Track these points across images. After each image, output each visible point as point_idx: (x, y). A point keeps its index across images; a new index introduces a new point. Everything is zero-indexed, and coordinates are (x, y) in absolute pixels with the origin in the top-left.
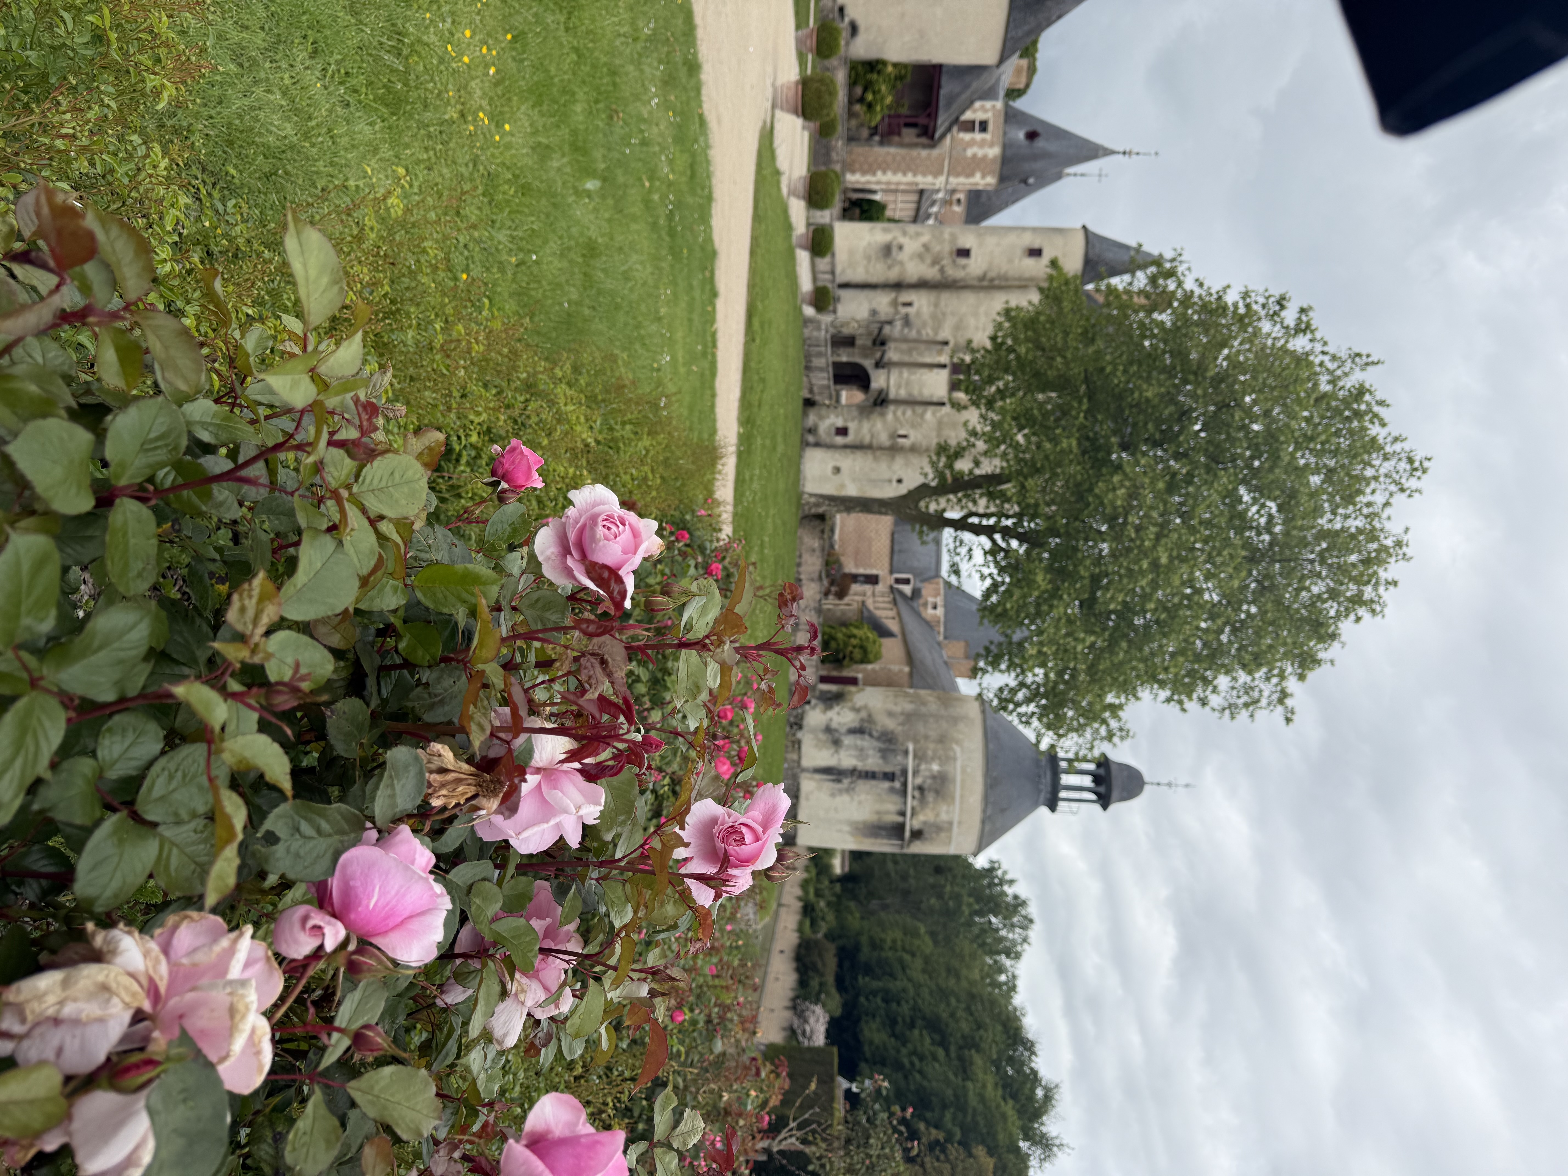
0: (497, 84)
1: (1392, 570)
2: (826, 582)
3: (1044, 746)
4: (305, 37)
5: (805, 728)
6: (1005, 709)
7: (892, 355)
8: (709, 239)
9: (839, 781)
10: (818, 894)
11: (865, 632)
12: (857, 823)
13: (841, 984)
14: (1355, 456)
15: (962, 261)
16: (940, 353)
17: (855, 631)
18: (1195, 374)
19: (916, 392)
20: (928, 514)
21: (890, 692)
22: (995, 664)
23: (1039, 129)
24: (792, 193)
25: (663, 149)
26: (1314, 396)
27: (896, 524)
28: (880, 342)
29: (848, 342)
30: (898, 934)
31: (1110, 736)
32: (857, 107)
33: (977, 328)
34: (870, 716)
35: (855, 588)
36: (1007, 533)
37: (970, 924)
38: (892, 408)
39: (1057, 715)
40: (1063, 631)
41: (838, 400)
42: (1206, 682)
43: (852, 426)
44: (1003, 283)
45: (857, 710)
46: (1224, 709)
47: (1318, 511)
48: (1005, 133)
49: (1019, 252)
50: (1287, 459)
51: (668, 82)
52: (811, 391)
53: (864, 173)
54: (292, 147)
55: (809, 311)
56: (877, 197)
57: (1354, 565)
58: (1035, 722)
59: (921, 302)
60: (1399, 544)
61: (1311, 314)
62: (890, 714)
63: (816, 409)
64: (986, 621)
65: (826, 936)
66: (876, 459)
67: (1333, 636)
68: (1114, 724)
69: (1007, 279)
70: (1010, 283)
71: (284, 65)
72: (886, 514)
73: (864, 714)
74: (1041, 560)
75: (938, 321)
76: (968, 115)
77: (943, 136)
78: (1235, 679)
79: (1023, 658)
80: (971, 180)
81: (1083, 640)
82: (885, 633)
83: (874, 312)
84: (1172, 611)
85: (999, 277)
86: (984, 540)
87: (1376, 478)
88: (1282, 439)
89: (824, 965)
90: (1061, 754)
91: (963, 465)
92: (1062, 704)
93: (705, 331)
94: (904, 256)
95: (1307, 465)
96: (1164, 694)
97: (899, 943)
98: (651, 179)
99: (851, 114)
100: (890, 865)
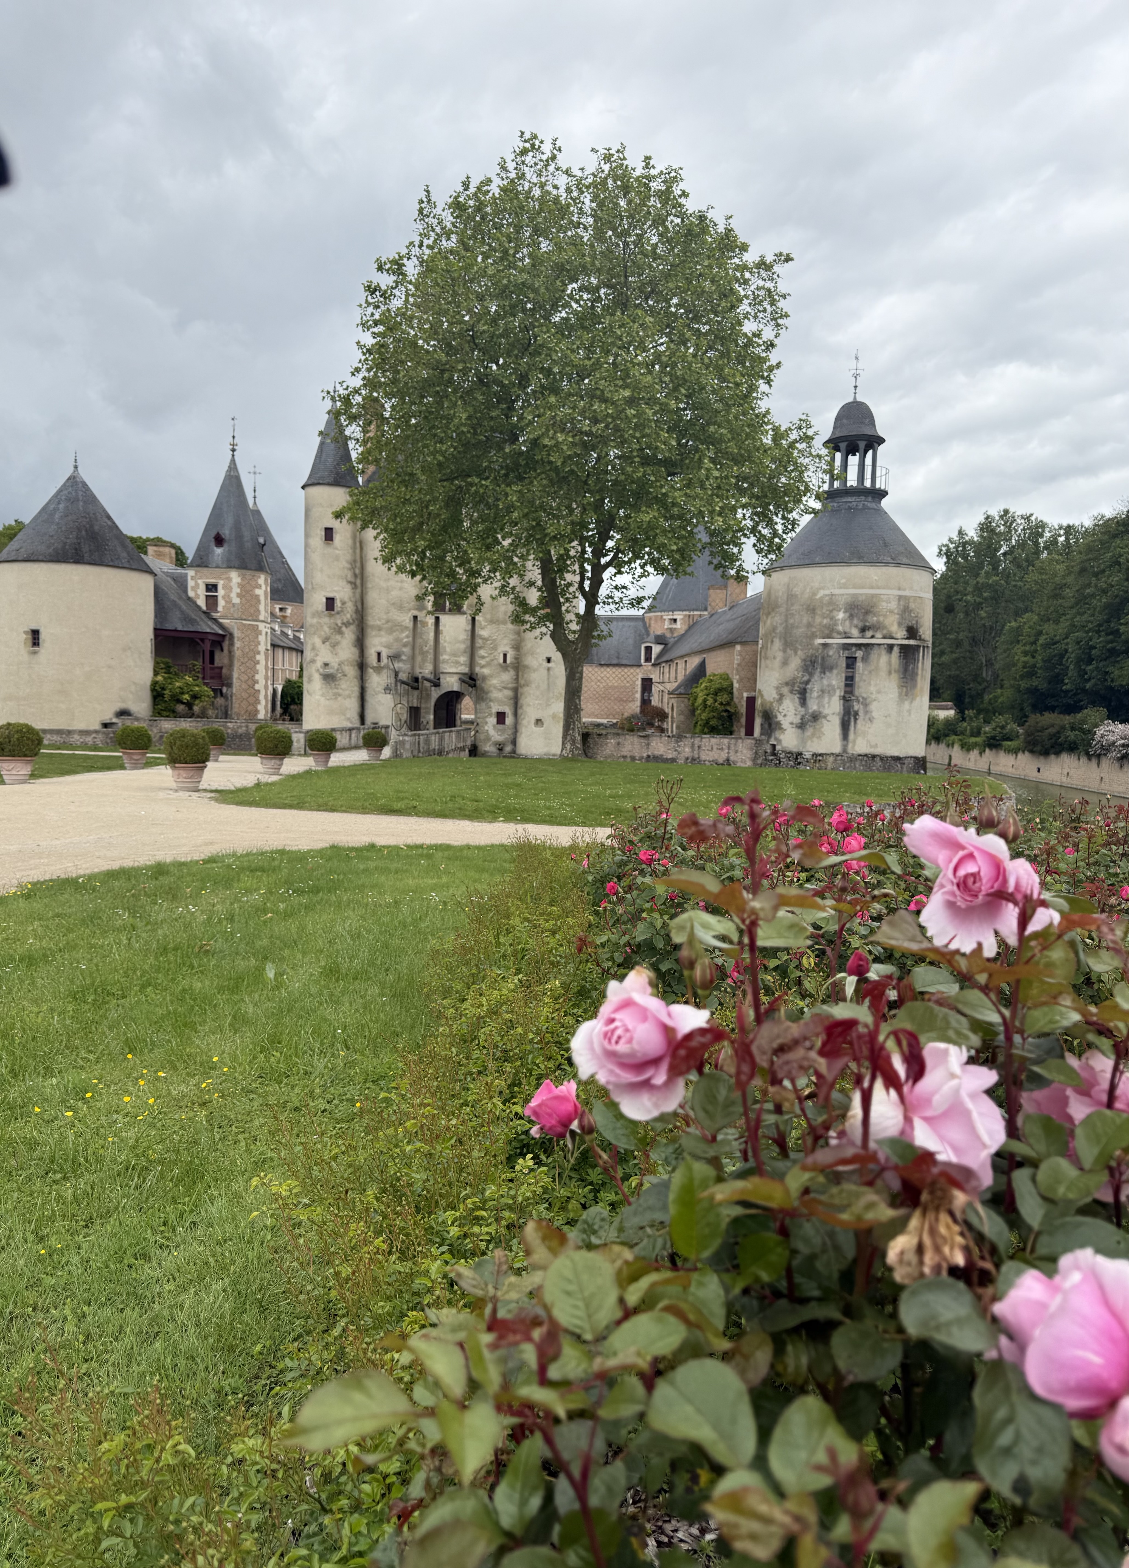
0: (175, 1068)
1: (635, 164)
2: (650, 731)
3: (817, 505)
4: (130, 1266)
5: (801, 749)
6: (779, 547)
7: (427, 670)
8: (321, 853)
9: (856, 714)
10: (977, 733)
11: (700, 691)
12: (900, 694)
13: (1072, 709)
14: (522, 208)
15: (338, 604)
16: (425, 624)
17: (700, 700)
18: (443, 371)
19: (462, 646)
20: (580, 631)
21: (762, 664)
22: (732, 559)
23: (213, 534)
24: (277, 771)
25: (237, 900)
26: (463, 252)
27: (591, 662)
28: (415, 682)
29: (415, 713)
30: (1018, 649)
31: (808, 439)
32: (196, 709)
33: (401, 589)
34: (787, 684)
35: (655, 701)
36: (599, 552)
37: (1007, 576)
38: (477, 669)
39: (785, 494)
40: (698, 490)
41: (472, 722)
42: (749, 343)
43: (495, 708)
44: (358, 564)
45: (782, 696)
46: (778, 325)
47: (576, 242)
48: (217, 567)
49: (329, 550)
50: (525, 276)
51: (173, 894)
52: (462, 749)
53: (258, 701)
54: (234, 1283)
55: (387, 752)
56: (280, 688)
57: (629, 202)
58: (794, 515)
59: (377, 643)
60: (608, 158)
61: (383, 260)
62: (785, 663)
63: (479, 744)
64: (689, 570)
65: (1021, 725)
66: (527, 684)
67: (702, 218)
68: (794, 435)
69: (355, 561)
70: (358, 558)
71: (157, 1289)
72: (581, 673)
73: (785, 690)
74: (628, 517)
75: (393, 627)
76: (202, 602)
77: (221, 626)
78: (746, 316)
79: (726, 530)
80: (262, 598)
81: (708, 470)
82: (701, 670)
83: (387, 689)
84: (678, 383)
85: (353, 568)
86: (606, 575)
87: (542, 186)
88: (505, 281)
89: (1053, 726)
90: (826, 487)
91: (533, 597)
92: (774, 489)
93: (407, 856)
94: (334, 662)
95: (530, 255)
96: (763, 387)
97: (1027, 648)
98: (265, 911)
99: (203, 715)
100: (945, 659)
